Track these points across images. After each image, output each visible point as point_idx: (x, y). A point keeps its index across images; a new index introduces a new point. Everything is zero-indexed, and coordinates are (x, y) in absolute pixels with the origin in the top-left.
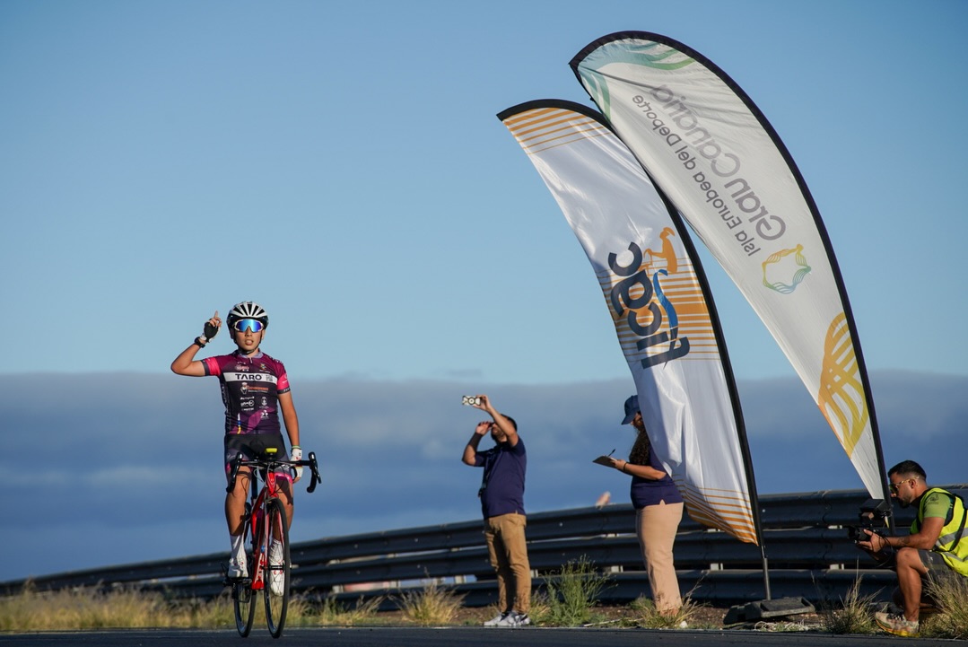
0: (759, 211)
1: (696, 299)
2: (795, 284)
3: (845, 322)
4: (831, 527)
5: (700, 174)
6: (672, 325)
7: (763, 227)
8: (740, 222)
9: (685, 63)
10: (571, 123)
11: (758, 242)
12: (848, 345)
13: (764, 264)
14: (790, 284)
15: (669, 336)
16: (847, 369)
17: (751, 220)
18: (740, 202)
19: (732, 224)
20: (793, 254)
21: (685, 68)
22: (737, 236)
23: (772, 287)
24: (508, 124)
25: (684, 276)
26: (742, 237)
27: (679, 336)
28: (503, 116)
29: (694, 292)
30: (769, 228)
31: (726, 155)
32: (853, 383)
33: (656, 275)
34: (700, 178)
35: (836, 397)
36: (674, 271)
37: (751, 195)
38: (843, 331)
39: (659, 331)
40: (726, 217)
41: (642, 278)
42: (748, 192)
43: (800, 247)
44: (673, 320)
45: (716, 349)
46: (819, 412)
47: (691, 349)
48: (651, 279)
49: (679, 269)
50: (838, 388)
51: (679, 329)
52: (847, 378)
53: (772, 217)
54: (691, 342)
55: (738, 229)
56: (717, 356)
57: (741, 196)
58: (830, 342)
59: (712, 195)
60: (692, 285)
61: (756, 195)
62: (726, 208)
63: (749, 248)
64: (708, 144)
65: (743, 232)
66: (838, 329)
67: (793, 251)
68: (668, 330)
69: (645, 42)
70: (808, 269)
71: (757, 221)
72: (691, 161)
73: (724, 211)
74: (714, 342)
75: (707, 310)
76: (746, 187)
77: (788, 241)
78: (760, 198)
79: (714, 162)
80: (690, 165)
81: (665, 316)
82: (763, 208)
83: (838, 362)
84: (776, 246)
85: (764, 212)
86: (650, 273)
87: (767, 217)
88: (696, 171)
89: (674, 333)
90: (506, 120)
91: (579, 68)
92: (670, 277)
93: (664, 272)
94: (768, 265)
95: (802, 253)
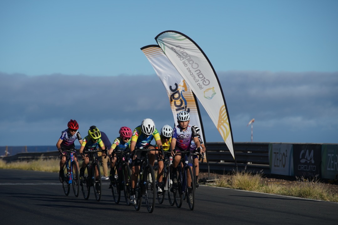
0: (203, 78)
1: (192, 98)
2: (212, 97)
3: (224, 107)
4: (249, 152)
5: (189, 68)
6: (185, 105)
7: (204, 82)
8: (198, 81)
9: (185, 39)
10: (160, 51)
11: (203, 86)
12: (225, 113)
13: (204, 92)
14: (211, 97)
15: (185, 108)
16: (225, 119)
17: (201, 80)
18: (199, 75)
19: (196, 81)
20: (212, 89)
21: (185, 40)
22: (198, 84)
23: (206, 98)
24: (143, 51)
25: (189, 92)
26: (199, 85)
27: (187, 108)
28: (142, 49)
29: (191, 96)
30: (206, 82)
31: (195, 63)
32: (226, 123)
33: (181, 92)
34: (188, 69)
35: (222, 126)
36: (186, 91)
37: (201, 74)
38: (224, 109)
39: (182, 106)
40: (195, 79)
41: (178, 92)
42: (201, 73)
43: (213, 88)
44: (186, 104)
45: (197, 111)
46: (217, 130)
47: (190, 111)
48: (180, 92)
49: (188, 90)
50: (222, 124)
51: (187, 106)
52: (225, 122)
53: (207, 80)
54: (190, 109)
55: (198, 83)
56: (197, 113)
57: (199, 74)
58: (221, 112)
59: (191, 73)
60: (191, 95)
61: (203, 74)
62: (195, 77)
63: (201, 88)
64: (191, 60)
65: (199, 83)
66: (223, 109)
67: (212, 88)
68: (184, 106)
69: (174, 33)
70: (215, 93)
71: (203, 81)
72: (186, 65)
73: (194, 78)
74: (197, 110)
75: (195, 101)
76: (200, 72)
77: (210, 86)
78: (204, 75)
79: (192, 65)
80: (186, 66)
81: (184, 102)
82: (204, 77)
83: (223, 117)
84: (208, 87)
85: (205, 78)
86: (180, 91)
87: (205, 80)
88: (187, 67)
89: (186, 107)
90: (143, 50)
91: (157, 40)
92: (185, 92)
93: (184, 91)
94: (205, 92)
95: (214, 89)
